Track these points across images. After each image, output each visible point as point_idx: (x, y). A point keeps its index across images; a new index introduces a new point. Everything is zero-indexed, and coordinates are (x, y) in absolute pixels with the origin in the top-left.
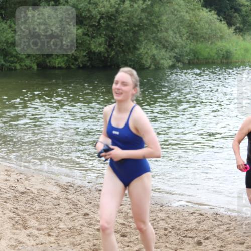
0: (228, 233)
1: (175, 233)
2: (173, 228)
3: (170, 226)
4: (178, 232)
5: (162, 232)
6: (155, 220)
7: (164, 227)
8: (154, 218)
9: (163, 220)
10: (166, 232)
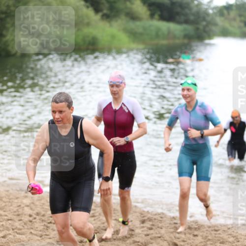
0: (93, 219)
1: (40, 219)
2: (38, 214)
3: (35, 212)
4: (43, 218)
5: (26, 219)
6: (20, 206)
7: (29, 213)
8: (19, 204)
9: (28, 206)
10: (31, 219)
